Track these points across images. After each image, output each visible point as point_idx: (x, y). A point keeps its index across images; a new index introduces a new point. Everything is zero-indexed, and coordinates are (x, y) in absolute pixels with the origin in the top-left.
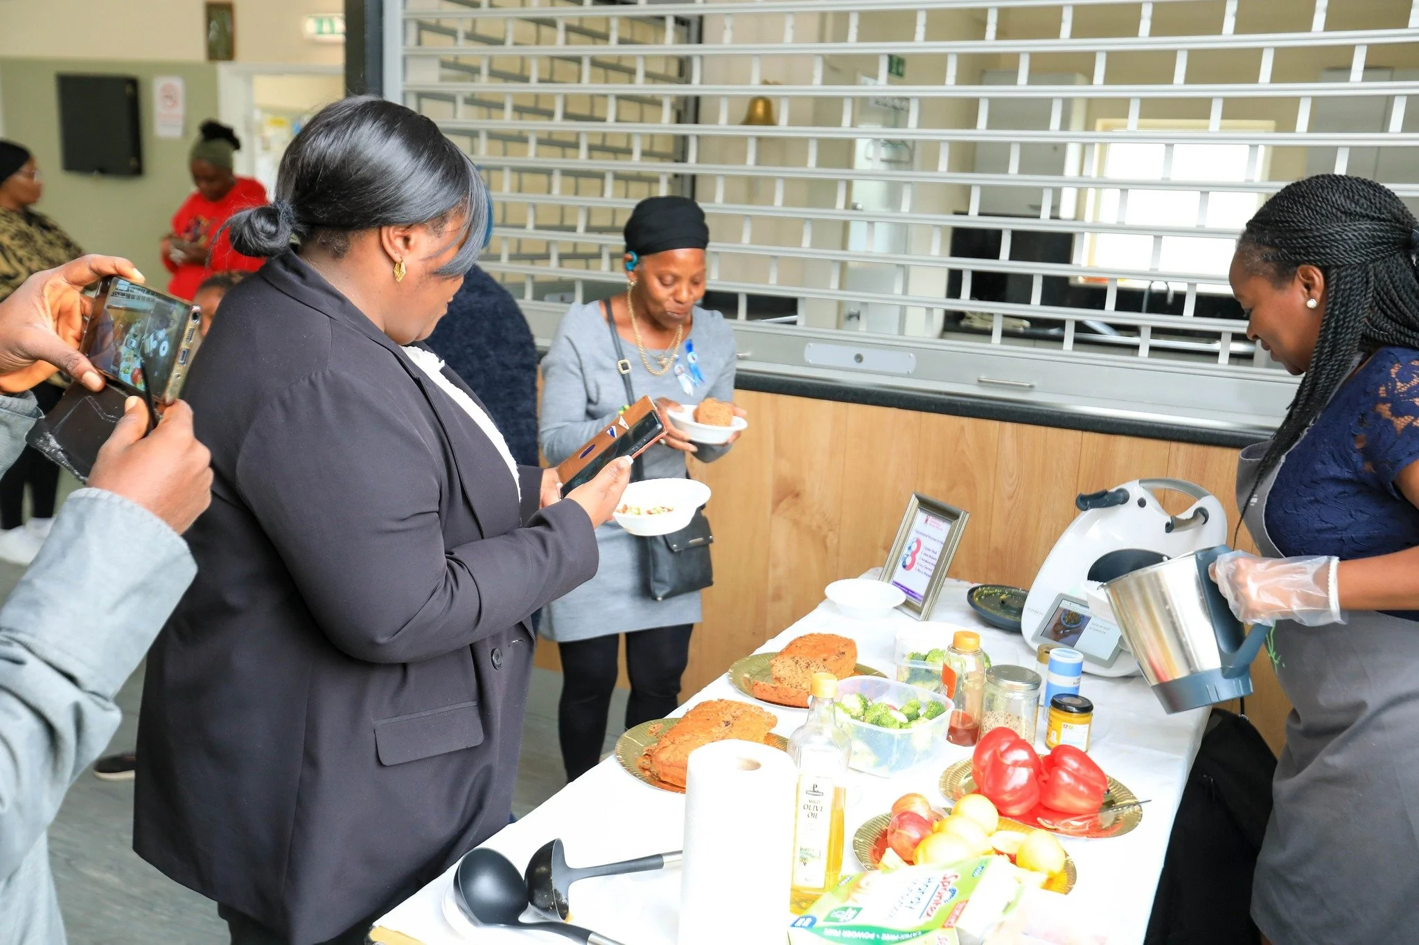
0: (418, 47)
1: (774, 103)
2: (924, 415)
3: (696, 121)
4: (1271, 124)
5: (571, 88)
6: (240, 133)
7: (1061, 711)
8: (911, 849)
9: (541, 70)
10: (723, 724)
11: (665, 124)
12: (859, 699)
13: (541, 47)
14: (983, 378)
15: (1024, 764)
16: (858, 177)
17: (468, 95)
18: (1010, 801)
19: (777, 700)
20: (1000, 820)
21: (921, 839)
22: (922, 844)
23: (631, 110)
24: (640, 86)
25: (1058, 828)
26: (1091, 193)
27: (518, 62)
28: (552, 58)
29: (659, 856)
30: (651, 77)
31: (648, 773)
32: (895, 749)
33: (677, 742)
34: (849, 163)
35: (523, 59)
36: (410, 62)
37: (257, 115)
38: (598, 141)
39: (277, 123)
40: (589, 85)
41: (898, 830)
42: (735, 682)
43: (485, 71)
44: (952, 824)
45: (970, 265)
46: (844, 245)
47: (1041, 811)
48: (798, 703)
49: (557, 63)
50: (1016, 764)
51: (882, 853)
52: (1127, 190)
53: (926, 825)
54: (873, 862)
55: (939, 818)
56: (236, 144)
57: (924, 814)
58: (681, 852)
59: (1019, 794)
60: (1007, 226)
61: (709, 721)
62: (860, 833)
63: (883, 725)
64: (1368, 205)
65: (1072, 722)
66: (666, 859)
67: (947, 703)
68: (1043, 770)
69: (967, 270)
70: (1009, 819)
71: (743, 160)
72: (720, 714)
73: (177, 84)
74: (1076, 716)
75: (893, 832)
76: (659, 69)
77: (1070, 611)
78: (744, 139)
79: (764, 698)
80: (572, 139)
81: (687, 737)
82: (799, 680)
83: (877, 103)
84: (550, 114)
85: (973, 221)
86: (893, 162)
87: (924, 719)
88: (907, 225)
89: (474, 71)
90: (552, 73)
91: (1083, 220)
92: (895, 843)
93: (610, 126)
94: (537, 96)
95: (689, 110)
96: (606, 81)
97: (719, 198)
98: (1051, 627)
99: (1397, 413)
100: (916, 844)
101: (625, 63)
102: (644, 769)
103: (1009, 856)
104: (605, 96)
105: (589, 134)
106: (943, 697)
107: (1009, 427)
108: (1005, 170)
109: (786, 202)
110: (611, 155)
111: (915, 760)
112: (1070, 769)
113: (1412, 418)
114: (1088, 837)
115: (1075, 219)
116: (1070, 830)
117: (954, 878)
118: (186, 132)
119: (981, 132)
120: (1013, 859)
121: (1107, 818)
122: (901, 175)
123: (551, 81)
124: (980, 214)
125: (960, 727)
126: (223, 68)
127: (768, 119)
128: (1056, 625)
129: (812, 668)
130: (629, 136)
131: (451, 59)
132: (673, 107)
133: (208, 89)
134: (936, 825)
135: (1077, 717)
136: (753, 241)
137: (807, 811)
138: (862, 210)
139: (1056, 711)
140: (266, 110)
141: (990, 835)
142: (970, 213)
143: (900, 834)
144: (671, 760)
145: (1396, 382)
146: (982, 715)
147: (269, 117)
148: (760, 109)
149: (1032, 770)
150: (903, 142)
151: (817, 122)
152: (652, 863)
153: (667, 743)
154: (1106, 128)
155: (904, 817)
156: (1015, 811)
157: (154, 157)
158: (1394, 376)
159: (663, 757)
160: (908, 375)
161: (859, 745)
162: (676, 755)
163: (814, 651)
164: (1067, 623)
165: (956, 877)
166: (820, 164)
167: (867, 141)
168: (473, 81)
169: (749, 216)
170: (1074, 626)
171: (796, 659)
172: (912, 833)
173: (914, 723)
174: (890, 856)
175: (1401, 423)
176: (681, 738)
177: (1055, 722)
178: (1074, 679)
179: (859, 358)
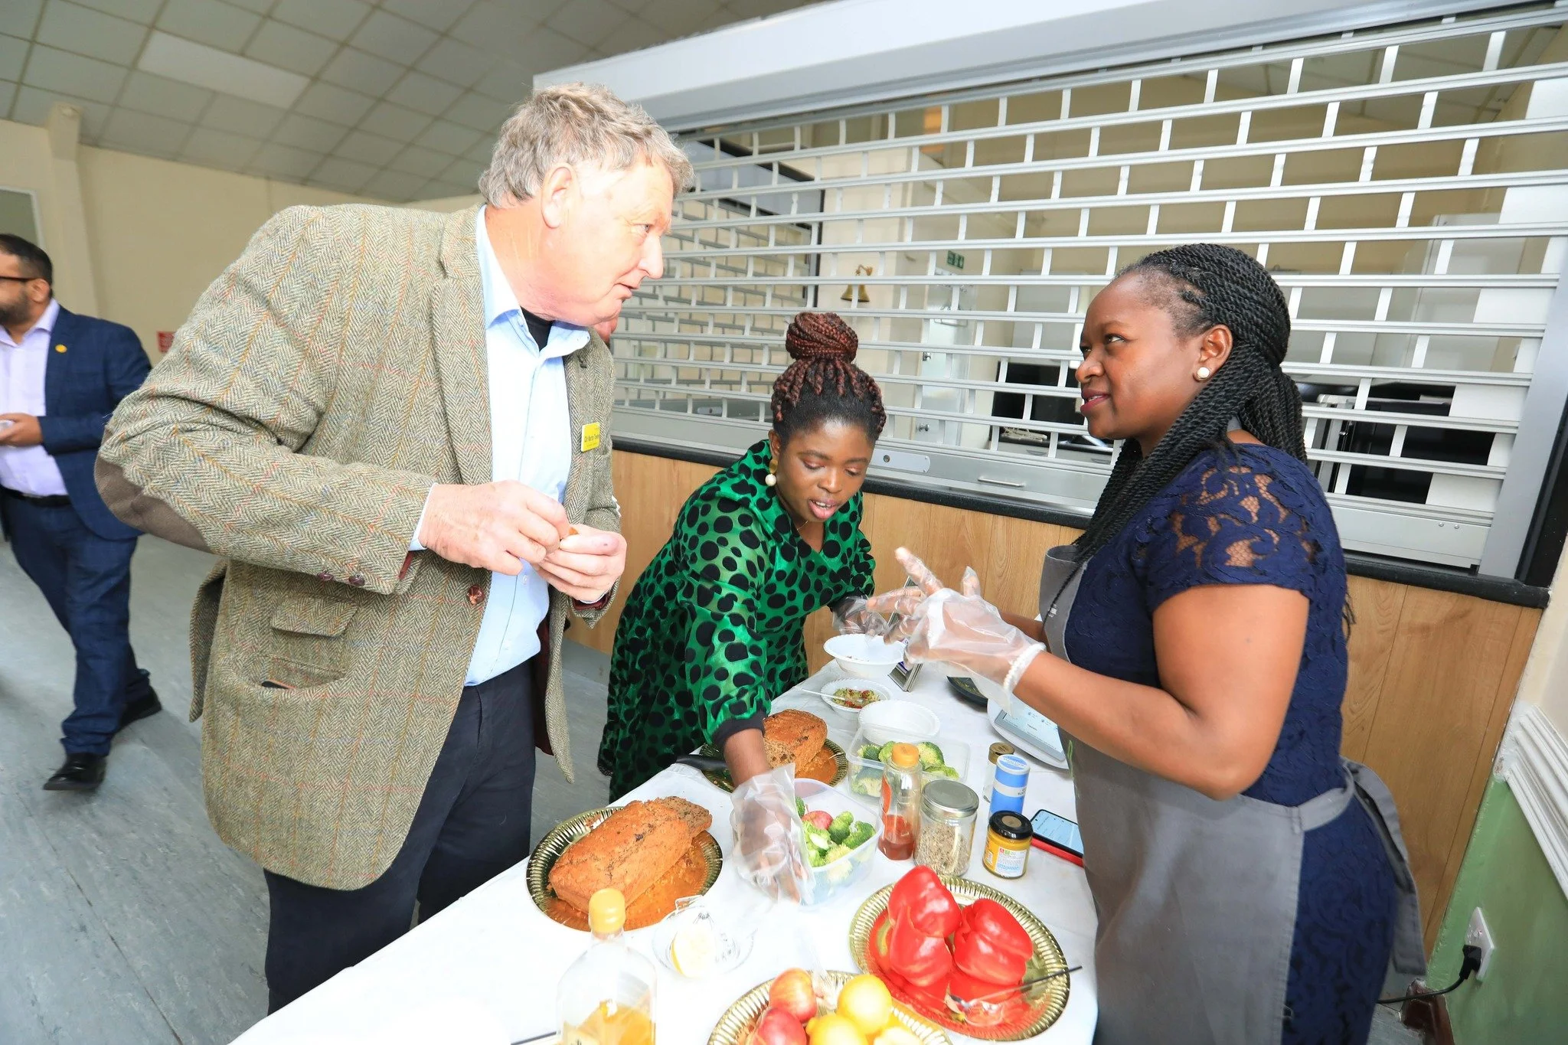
2: (934, 506)
7: (1000, 834)
10: (633, 839)
11: (792, 276)
14: (981, 477)
15: (941, 919)
18: (917, 973)
33: (575, 862)
61: (618, 836)
65: (1009, 849)
72: (635, 825)
74: (1012, 843)
99: (1186, 531)
107: (1002, 520)
112: (990, 937)
113: (1197, 540)
125: (893, 840)
134: (810, 1027)
135: (1014, 842)
139: (995, 834)
144: (563, 883)
145: (1203, 490)
153: (567, 861)
156: (922, 982)
158: (1203, 483)
160: (924, 474)
163: (777, 736)
175: (1185, 542)
177: (992, 844)
178: (1019, 790)
179: (887, 458)
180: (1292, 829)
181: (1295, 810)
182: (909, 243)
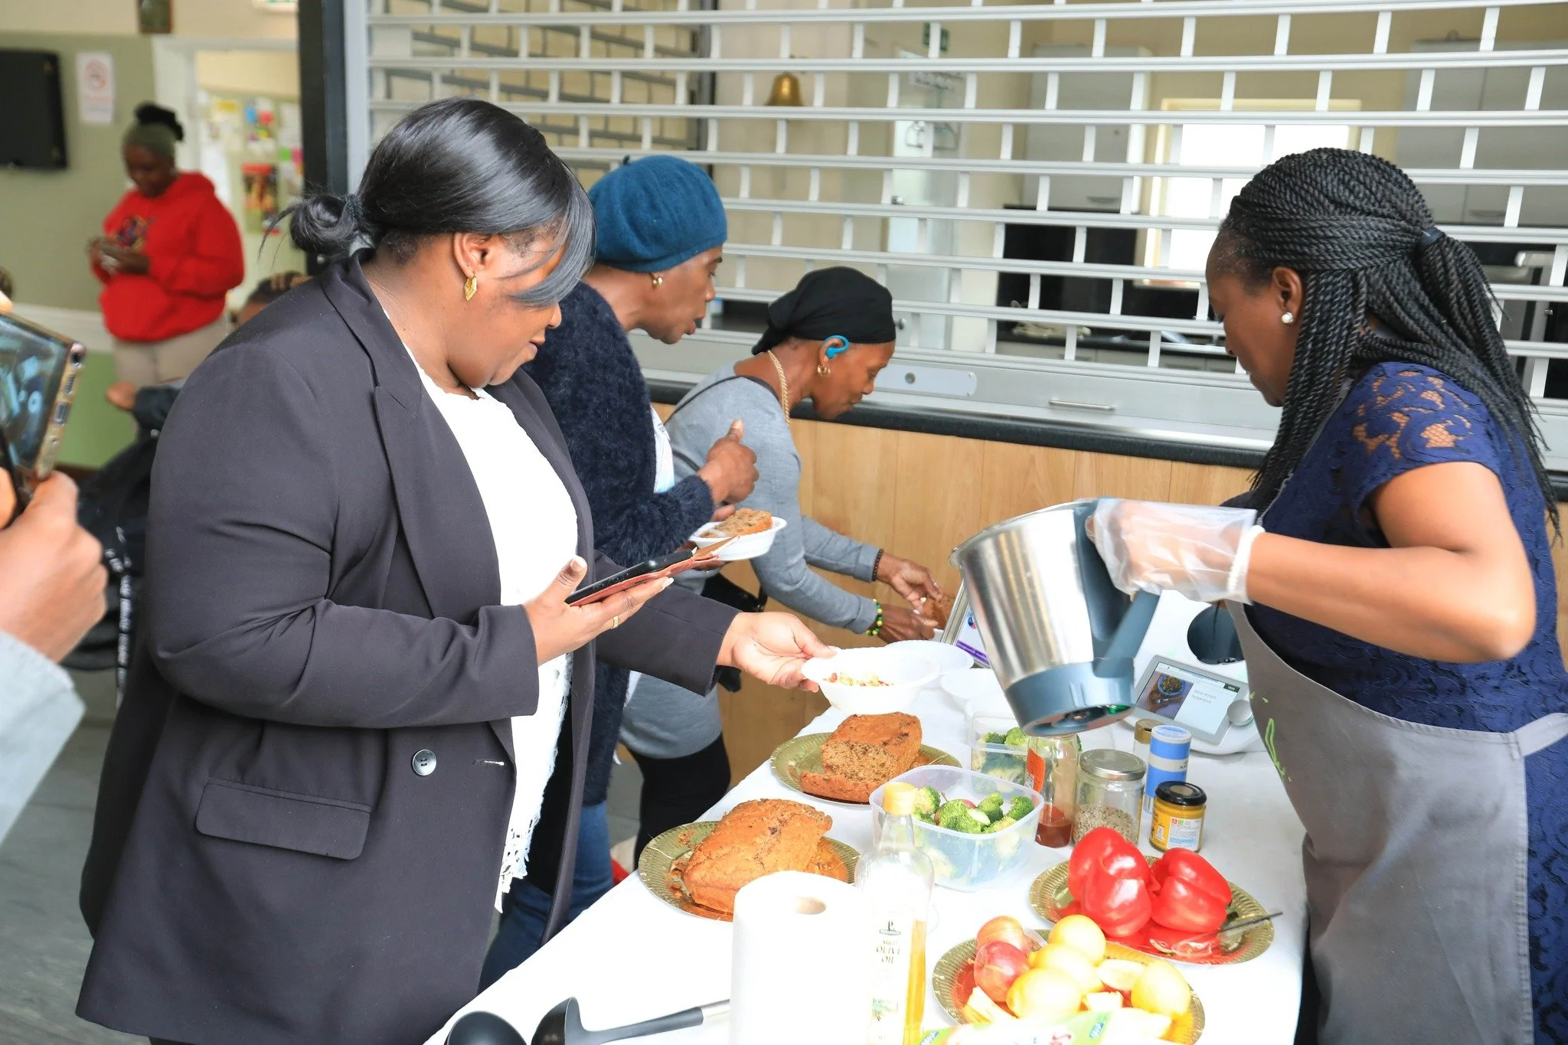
0: (385, 15)
1: (803, 82)
2: (988, 443)
3: (712, 102)
4: (1356, 103)
5: (567, 63)
6: (182, 118)
7: (1169, 804)
8: (1005, 988)
9: (532, 43)
10: (769, 832)
11: (680, 107)
12: (929, 793)
13: (531, 15)
14: (1055, 399)
15: (1132, 874)
16: (899, 166)
17: (447, 73)
18: (1118, 920)
19: (830, 795)
20: (1107, 944)
21: (1016, 976)
22: (1018, 984)
23: (639, 89)
24: (648, 62)
25: (1174, 951)
26: (1157, 181)
27: (505, 33)
28: (545, 28)
29: (697, 1009)
30: (661, 51)
31: (678, 895)
32: (976, 857)
33: (714, 856)
34: (888, 149)
35: (510, 28)
36: (376, 33)
37: (202, 98)
38: (599, 126)
39: (228, 107)
40: (588, 59)
41: (987, 966)
42: (778, 771)
43: (465, 44)
44: (1052, 956)
45: (1036, 268)
46: (883, 247)
47: (1153, 929)
48: (856, 798)
49: (552, 36)
50: (1122, 874)
51: (968, 992)
52: (1221, 180)
53: (1018, 956)
54: (957, 1007)
55: (1034, 946)
56: (178, 133)
57: (1017, 942)
58: (728, 1001)
59: (1128, 911)
60: (1081, 222)
61: (751, 829)
62: (940, 968)
63: (961, 829)
64: (1365, 194)
65: (1182, 817)
66: (705, 1012)
67: (1033, 796)
68: (1154, 880)
69: (1036, 274)
70: (1117, 943)
71: (772, 146)
72: (765, 819)
73: (105, 61)
74: (1184, 811)
75: (981, 968)
76: (669, 42)
77: (1168, 676)
78: (774, 122)
79: (815, 793)
80: (570, 124)
81: (726, 850)
82: (855, 768)
83: (918, 81)
84: (544, 95)
85: (1042, 216)
86: (938, 149)
87: (1010, 820)
88: (952, 221)
89: (454, 44)
90: (545, 46)
91: (1147, 214)
92: (985, 983)
93: (614, 107)
94: (528, 74)
95: (705, 88)
96: (608, 55)
97: (744, 193)
98: (1146, 695)
99: (1373, 434)
100: (1010, 983)
101: (631, 36)
102: (675, 889)
103: (1122, 992)
104: (608, 73)
105: (591, 118)
106: (1028, 790)
107: (1086, 457)
108: (1078, 156)
109: (823, 197)
110: (614, 143)
111: (999, 870)
112: (1186, 879)
113: (1387, 436)
114: (1212, 964)
115: (1138, 213)
116: (1189, 954)
117: (1067, 1038)
118: (117, 117)
119: (1050, 112)
120: (1127, 1000)
121: (1231, 937)
122: (948, 164)
123: (544, 55)
124: (1050, 209)
125: (1049, 825)
126: (159, 44)
127: (795, 100)
128: (1152, 693)
129: (870, 754)
130: (636, 120)
131: (426, 30)
132: (689, 84)
133: (140, 67)
134: (1032, 956)
135: (1186, 810)
136: (784, 243)
137: (881, 955)
138: (902, 204)
139: (1163, 804)
140: (213, 92)
141: (1097, 965)
142: (1039, 208)
143: (990, 971)
144: (707, 879)
146: (1076, 809)
147: (216, 100)
148: (786, 89)
149: (1142, 882)
150: (947, 125)
151: (855, 101)
152: (690, 1017)
153: (703, 858)
154: (1172, 108)
155: (994, 949)
156: (1123, 931)
157: (80, 148)
159: (697, 876)
160: (968, 398)
161: (933, 853)
162: (713, 873)
163: (872, 734)
164: (1165, 691)
165: (1069, 1037)
166: (861, 151)
167: (910, 123)
168: (452, 55)
169: (780, 213)
170: (1173, 694)
171: (851, 743)
172: (1005, 968)
173: (997, 825)
174: (979, 999)
175: (1374, 443)
176: (719, 851)
177: (1162, 817)
178: (1181, 762)
179: (910, 378)
180: (1511, 756)
181: (1511, 735)
182: (859, 61)
